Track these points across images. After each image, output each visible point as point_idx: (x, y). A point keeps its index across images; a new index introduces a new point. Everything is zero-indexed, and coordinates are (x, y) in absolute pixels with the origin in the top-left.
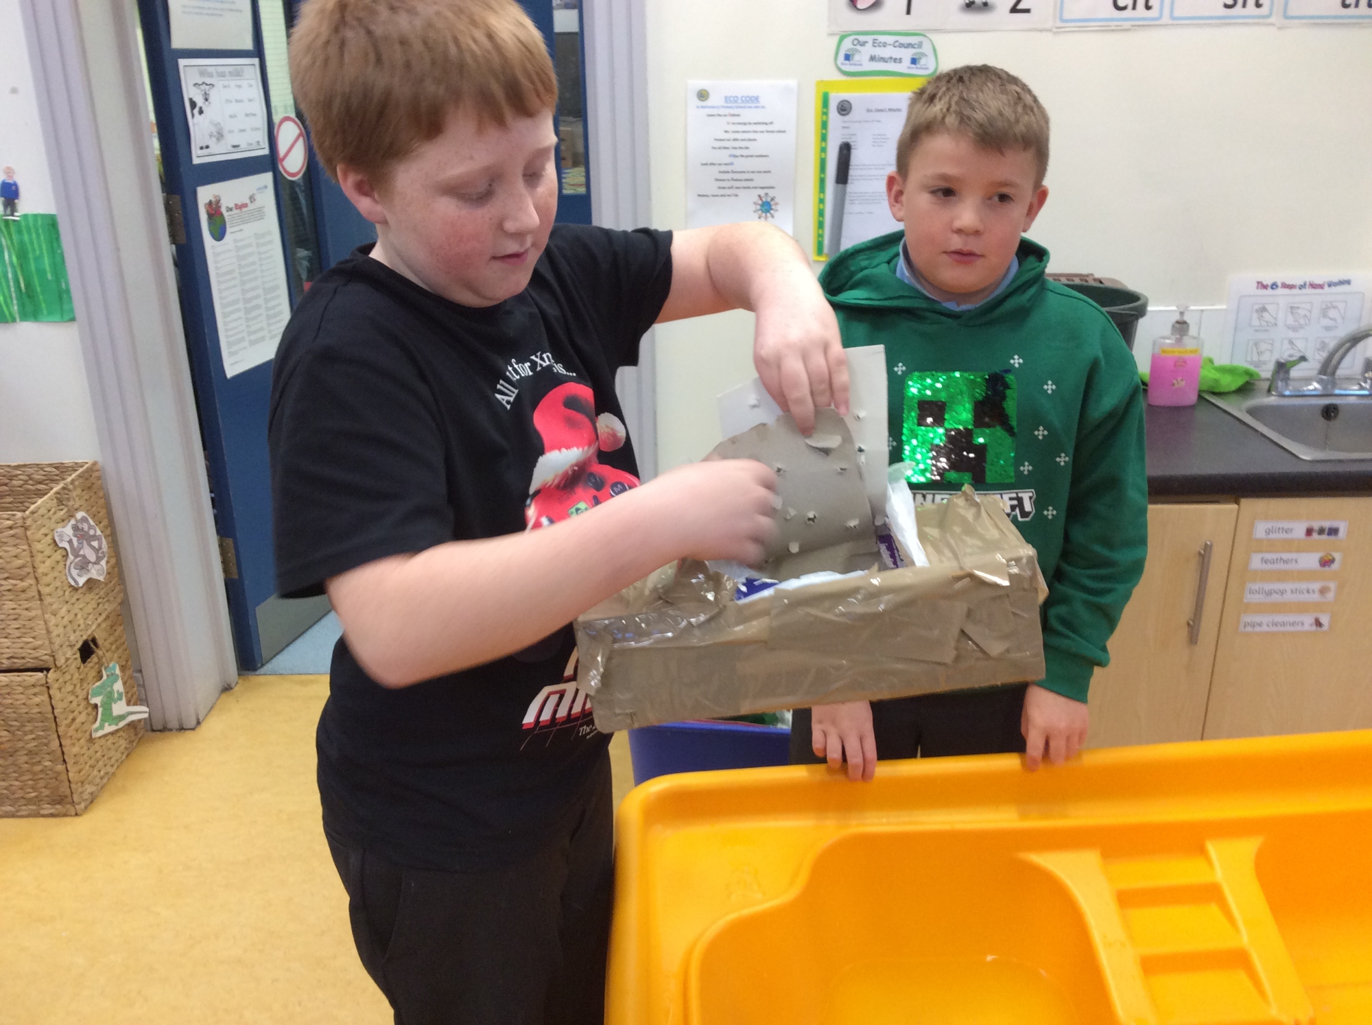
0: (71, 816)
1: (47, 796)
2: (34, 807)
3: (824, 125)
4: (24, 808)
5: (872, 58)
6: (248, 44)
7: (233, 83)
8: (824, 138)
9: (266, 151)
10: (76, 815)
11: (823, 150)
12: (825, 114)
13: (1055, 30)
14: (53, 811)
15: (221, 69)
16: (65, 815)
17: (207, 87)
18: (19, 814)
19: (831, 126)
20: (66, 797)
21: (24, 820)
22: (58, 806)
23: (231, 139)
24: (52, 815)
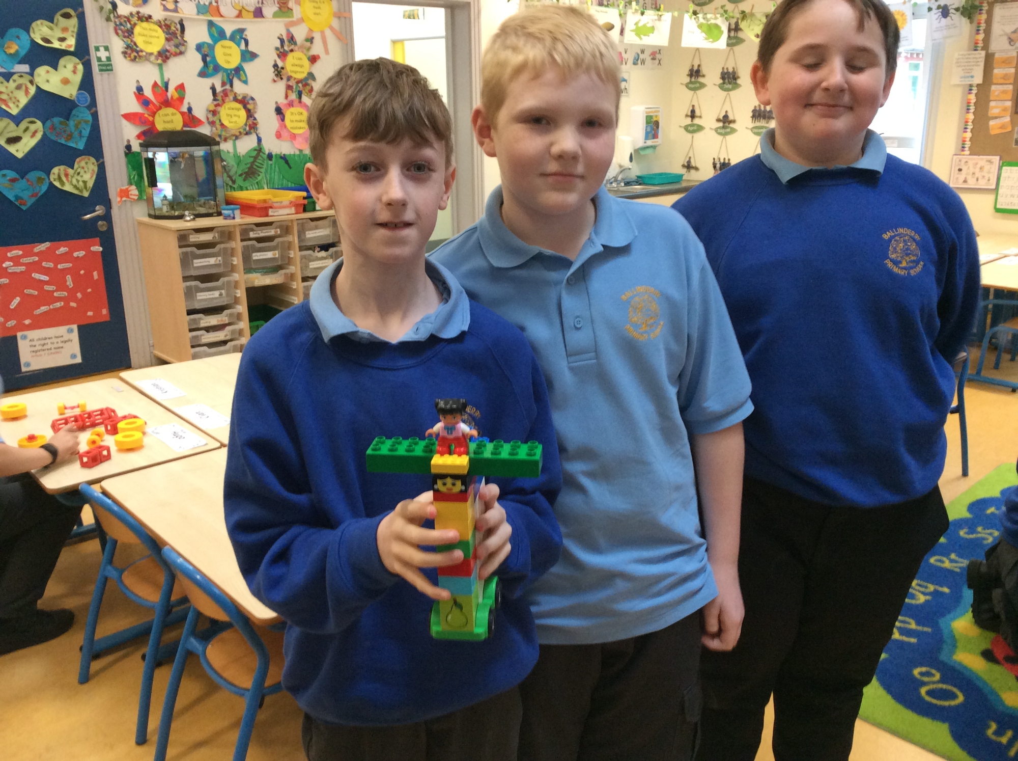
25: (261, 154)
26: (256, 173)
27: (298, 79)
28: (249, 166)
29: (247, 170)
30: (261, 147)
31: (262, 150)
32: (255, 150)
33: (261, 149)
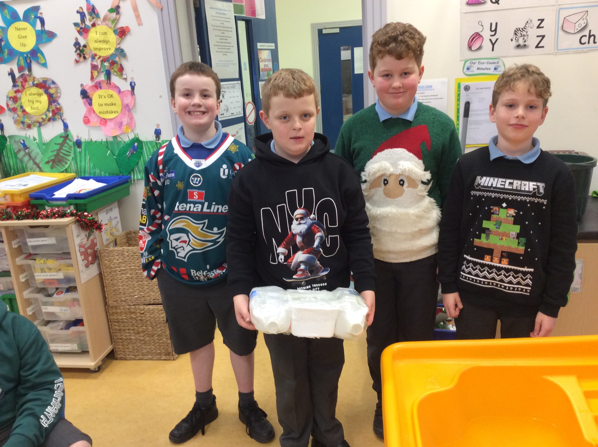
0: (171, 360)
1: (164, 352)
2: (159, 356)
3: (459, 95)
4: (155, 356)
5: (478, 69)
6: (237, 76)
7: (232, 91)
8: (459, 100)
9: (242, 115)
10: (174, 360)
11: (458, 105)
12: (459, 91)
13: (554, 54)
14: (165, 358)
15: (228, 86)
16: (170, 360)
17: (223, 93)
18: (153, 359)
19: (461, 95)
20: (170, 353)
21: (155, 361)
22: (167, 356)
23: (231, 111)
24: (165, 360)
25: (67, 141)
26: (64, 161)
27: (103, 57)
28: (55, 153)
29: (53, 158)
30: (68, 133)
31: (69, 137)
32: (61, 137)
33: (68, 135)
